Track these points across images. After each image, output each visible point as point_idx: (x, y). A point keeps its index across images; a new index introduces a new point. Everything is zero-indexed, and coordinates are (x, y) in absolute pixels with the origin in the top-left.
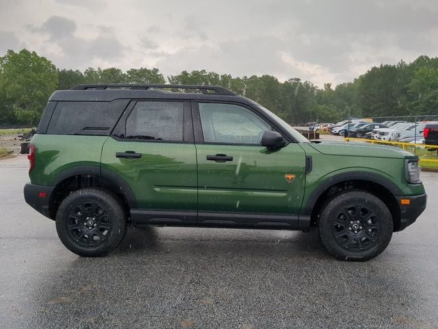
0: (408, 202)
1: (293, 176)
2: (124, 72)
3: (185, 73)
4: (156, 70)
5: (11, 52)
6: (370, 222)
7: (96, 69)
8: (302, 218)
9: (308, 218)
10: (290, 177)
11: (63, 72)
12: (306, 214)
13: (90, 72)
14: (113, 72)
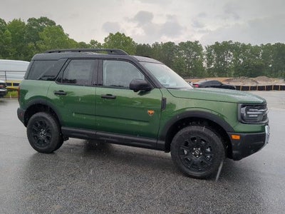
0: (238, 137)
1: (153, 112)
2: (177, 44)
3: (217, 43)
4: (197, 42)
5: (111, 34)
6: (209, 150)
7: (160, 43)
8: (159, 142)
9: (163, 143)
10: (151, 112)
11: (140, 45)
12: (162, 139)
13: (156, 45)
14: (170, 44)
